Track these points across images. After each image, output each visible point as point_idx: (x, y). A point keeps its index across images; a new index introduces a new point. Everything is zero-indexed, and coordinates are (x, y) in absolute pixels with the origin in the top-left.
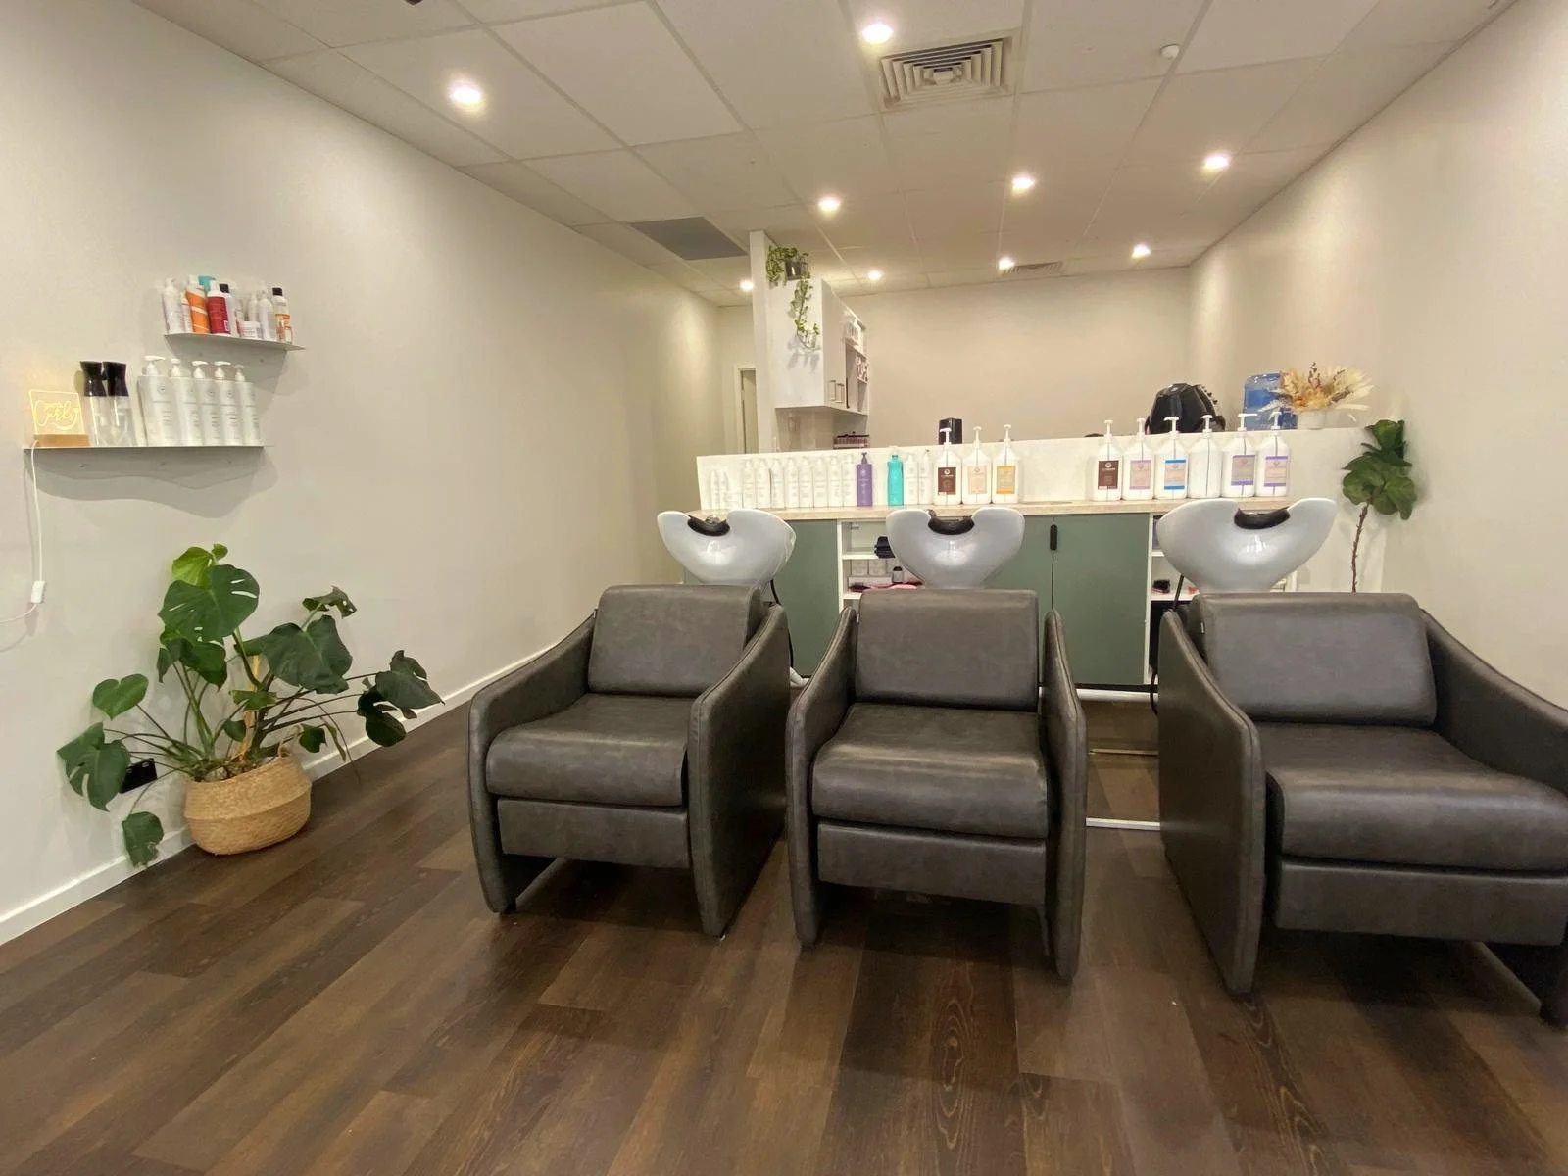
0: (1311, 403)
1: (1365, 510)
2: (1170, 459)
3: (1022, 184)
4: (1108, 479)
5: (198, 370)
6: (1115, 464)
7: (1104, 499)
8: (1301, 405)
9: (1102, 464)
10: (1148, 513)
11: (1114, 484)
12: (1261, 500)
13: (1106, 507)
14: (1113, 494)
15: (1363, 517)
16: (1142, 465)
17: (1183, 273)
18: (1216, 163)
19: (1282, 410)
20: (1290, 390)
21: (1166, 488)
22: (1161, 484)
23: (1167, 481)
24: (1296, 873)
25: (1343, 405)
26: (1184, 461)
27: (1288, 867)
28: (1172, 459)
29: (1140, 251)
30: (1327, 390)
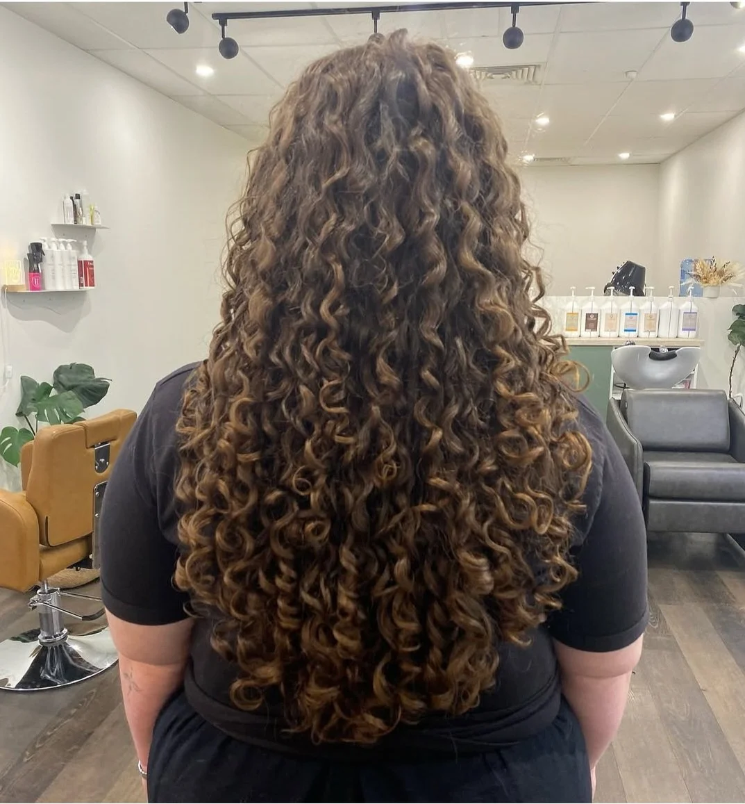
0: (711, 282)
1: (739, 348)
2: (627, 312)
3: (543, 121)
4: (592, 325)
5: (69, 244)
6: (596, 315)
7: (588, 336)
8: (706, 282)
9: (588, 316)
10: (612, 346)
11: (595, 328)
12: (681, 340)
13: (588, 341)
14: (594, 334)
15: (737, 352)
16: (611, 317)
17: (657, 168)
18: (668, 117)
19: (694, 285)
20: (699, 272)
21: (625, 330)
22: (623, 328)
23: (626, 326)
24: (656, 504)
25: (731, 283)
26: (636, 314)
27: (652, 502)
28: (629, 312)
29: (625, 156)
30: (721, 273)
